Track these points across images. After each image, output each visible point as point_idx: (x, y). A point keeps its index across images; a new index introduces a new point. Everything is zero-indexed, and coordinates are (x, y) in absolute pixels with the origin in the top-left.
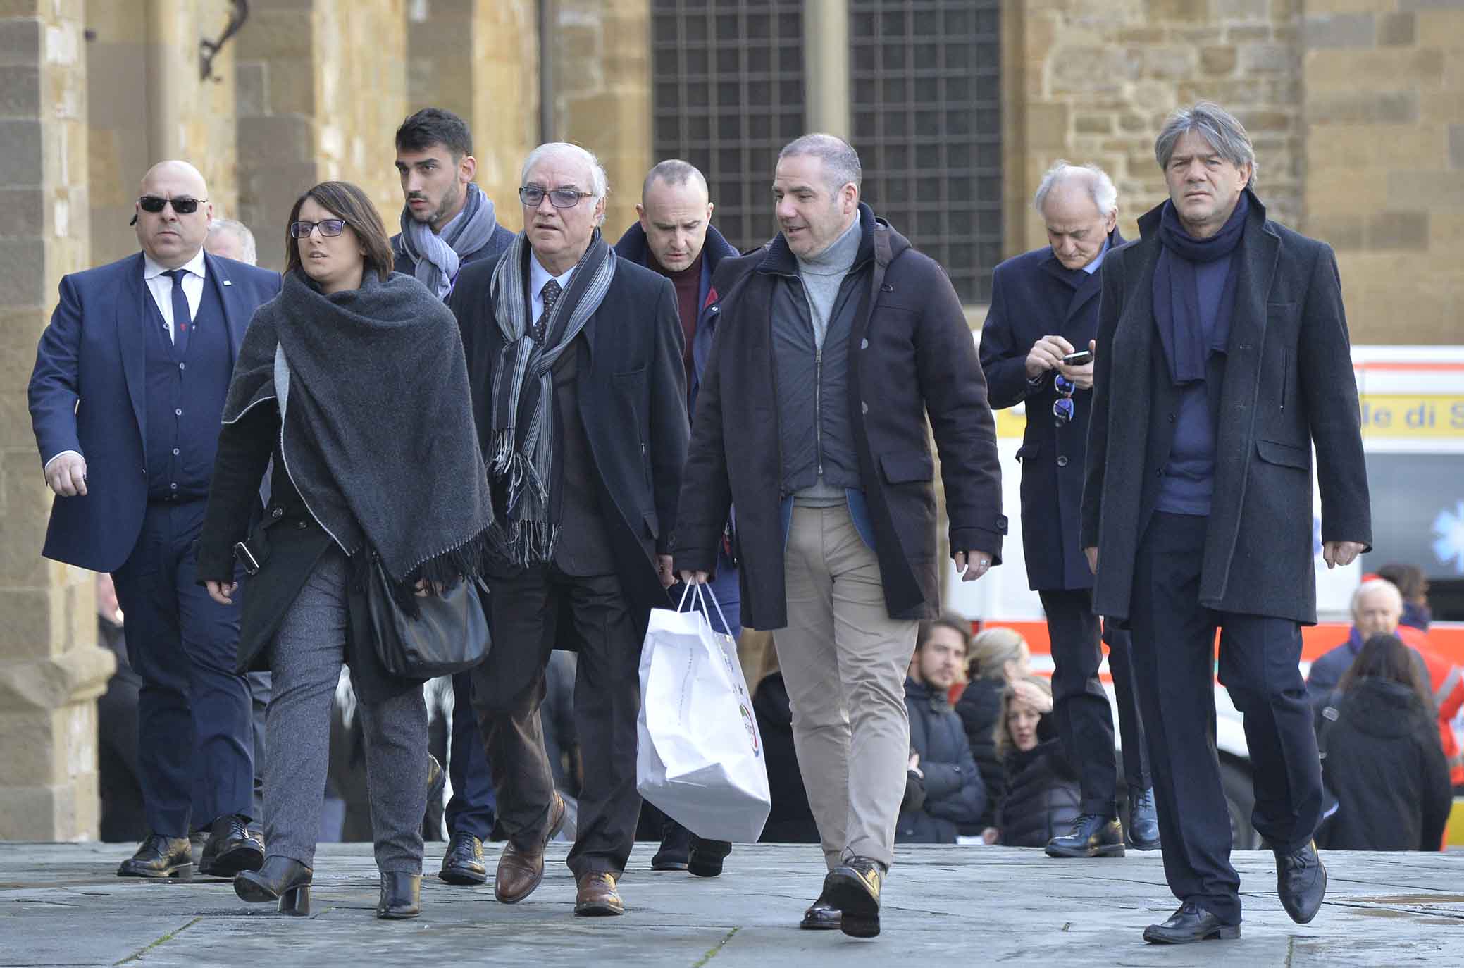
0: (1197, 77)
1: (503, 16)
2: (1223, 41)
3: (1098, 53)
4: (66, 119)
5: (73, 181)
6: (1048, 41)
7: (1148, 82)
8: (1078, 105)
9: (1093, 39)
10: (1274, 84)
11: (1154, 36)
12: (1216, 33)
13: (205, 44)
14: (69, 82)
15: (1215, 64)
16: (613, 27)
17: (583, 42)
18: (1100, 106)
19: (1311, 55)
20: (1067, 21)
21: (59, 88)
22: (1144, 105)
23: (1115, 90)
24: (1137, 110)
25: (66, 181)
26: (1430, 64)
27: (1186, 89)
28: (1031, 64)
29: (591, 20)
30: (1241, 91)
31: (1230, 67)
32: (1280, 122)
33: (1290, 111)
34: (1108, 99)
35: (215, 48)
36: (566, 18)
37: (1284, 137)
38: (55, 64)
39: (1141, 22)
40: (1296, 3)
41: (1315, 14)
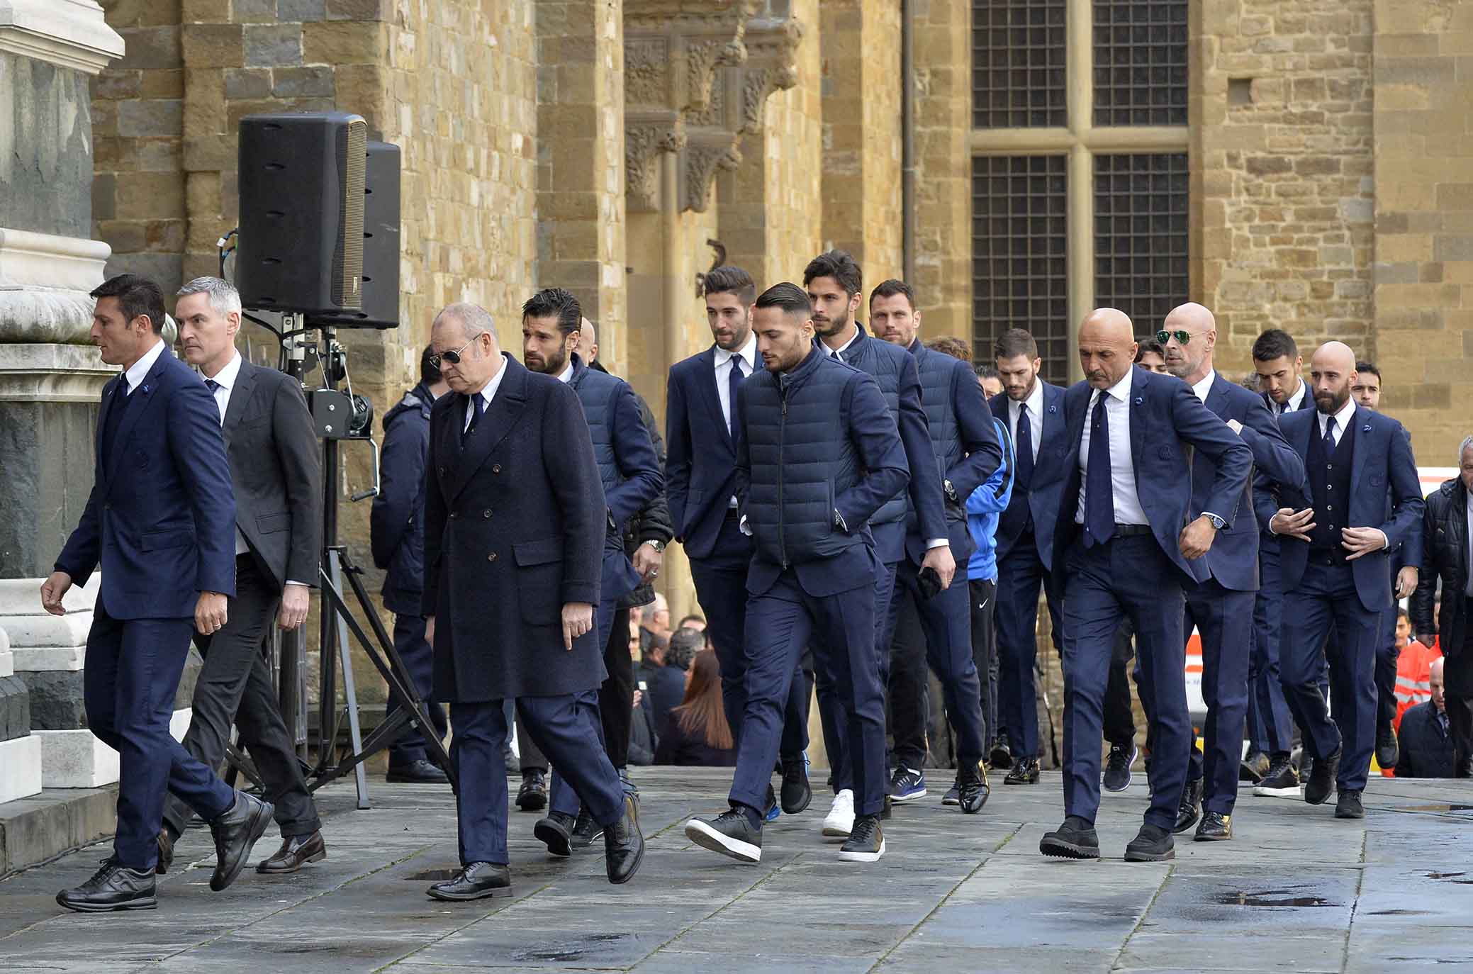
0: (1308, 300)
1: (882, 260)
2: (1325, 278)
3: (1249, 284)
4: (614, 321)
5: (618, 360)
6: (1217, 277)
7: (1279, 303)
8: (1236, 316)
9: (1244, 276)
10: (1357, 305)
11: (1284, 275)
12: (1322, 273)
14: (616, 299)
15: (1320, 293)
16: (949, 265)
17: (930, 276)
18: (1250, 318)
19: (1379, 288)
20: (1230, 265)
21: (610, 302)
22: (1276, 317)
23: (1260, 307)
24: (1271, 320)
25: (614, 360)
26: (1452, 294)
27: (1302, 306)
28: (1206, 292)
29: (936, 262)
30: (1336, 309)
31: (1330, 294)
32: (1360, 329)
33: (1366, 322)
34: (1255, 313)
36: (920, 261)
37: (1362, 338)
38: (608, 288)
39: (1274, 266)
40: (1371, 256)
41: (1381, 262)
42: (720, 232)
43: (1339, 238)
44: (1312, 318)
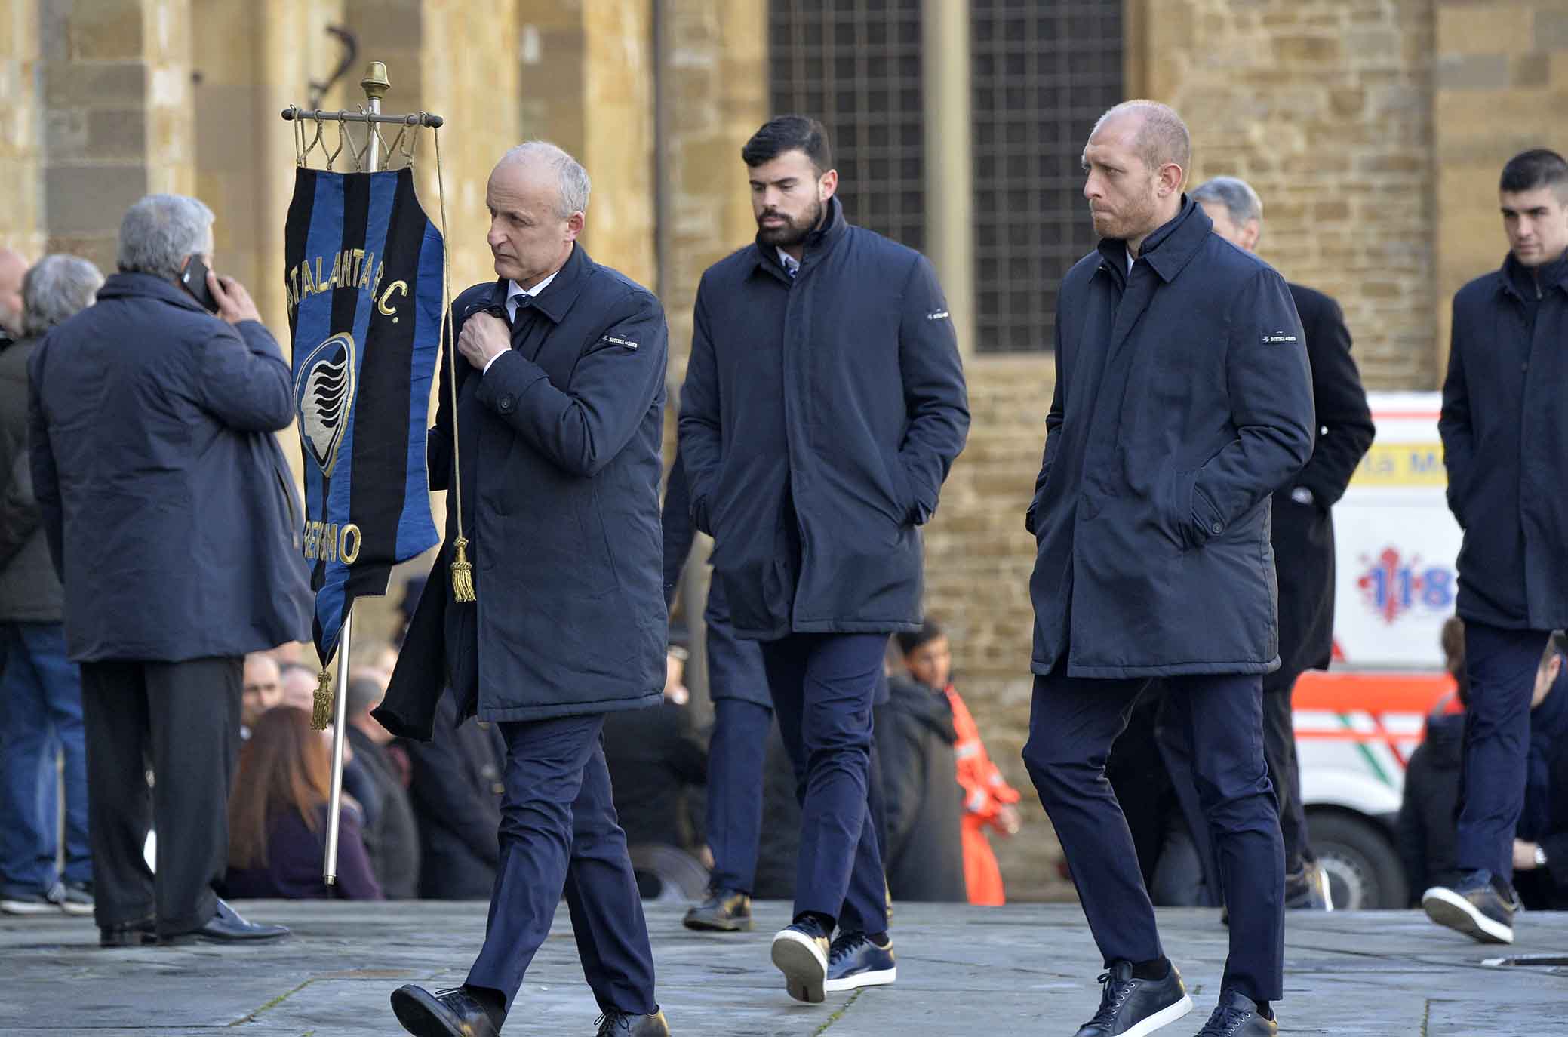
0: (1325, 119)
2: (1352, 82)
3: (1226, 95)
4: (172, 163)
6: (1173, 82)
7: (1276, 124)
8: (1205, 148)
9: (1218, 80)
10: (1405, 125)
11: (1280, 77)
12: (1343, 74)
13: (313, 86)
14: (176, 127)
15: (1344, 106)
16: (729, 68)
17: (698, 83)
18: (1226, 149)
19: (1444, 97)
20: (1193, 62)
21: (165, 130)
22: (1271, 147)
23: (1242, 132)
24: (1264, 152)
27: (1314, 131)
29: (706, 60)
30: (1371, 133)
31: (1359, 108)
32: (1410, 165)
33: (1419, 153)
34: (1234, 142)
35: (324, 90)
36: (681, 60)
37: (1414, 180)
38: (161, 108)
39: (1266, 61)
40: (1427, 43)
41: (1448, 53)
42: (349, 12)
43: (1376, 15)
44: (1331, 148)
